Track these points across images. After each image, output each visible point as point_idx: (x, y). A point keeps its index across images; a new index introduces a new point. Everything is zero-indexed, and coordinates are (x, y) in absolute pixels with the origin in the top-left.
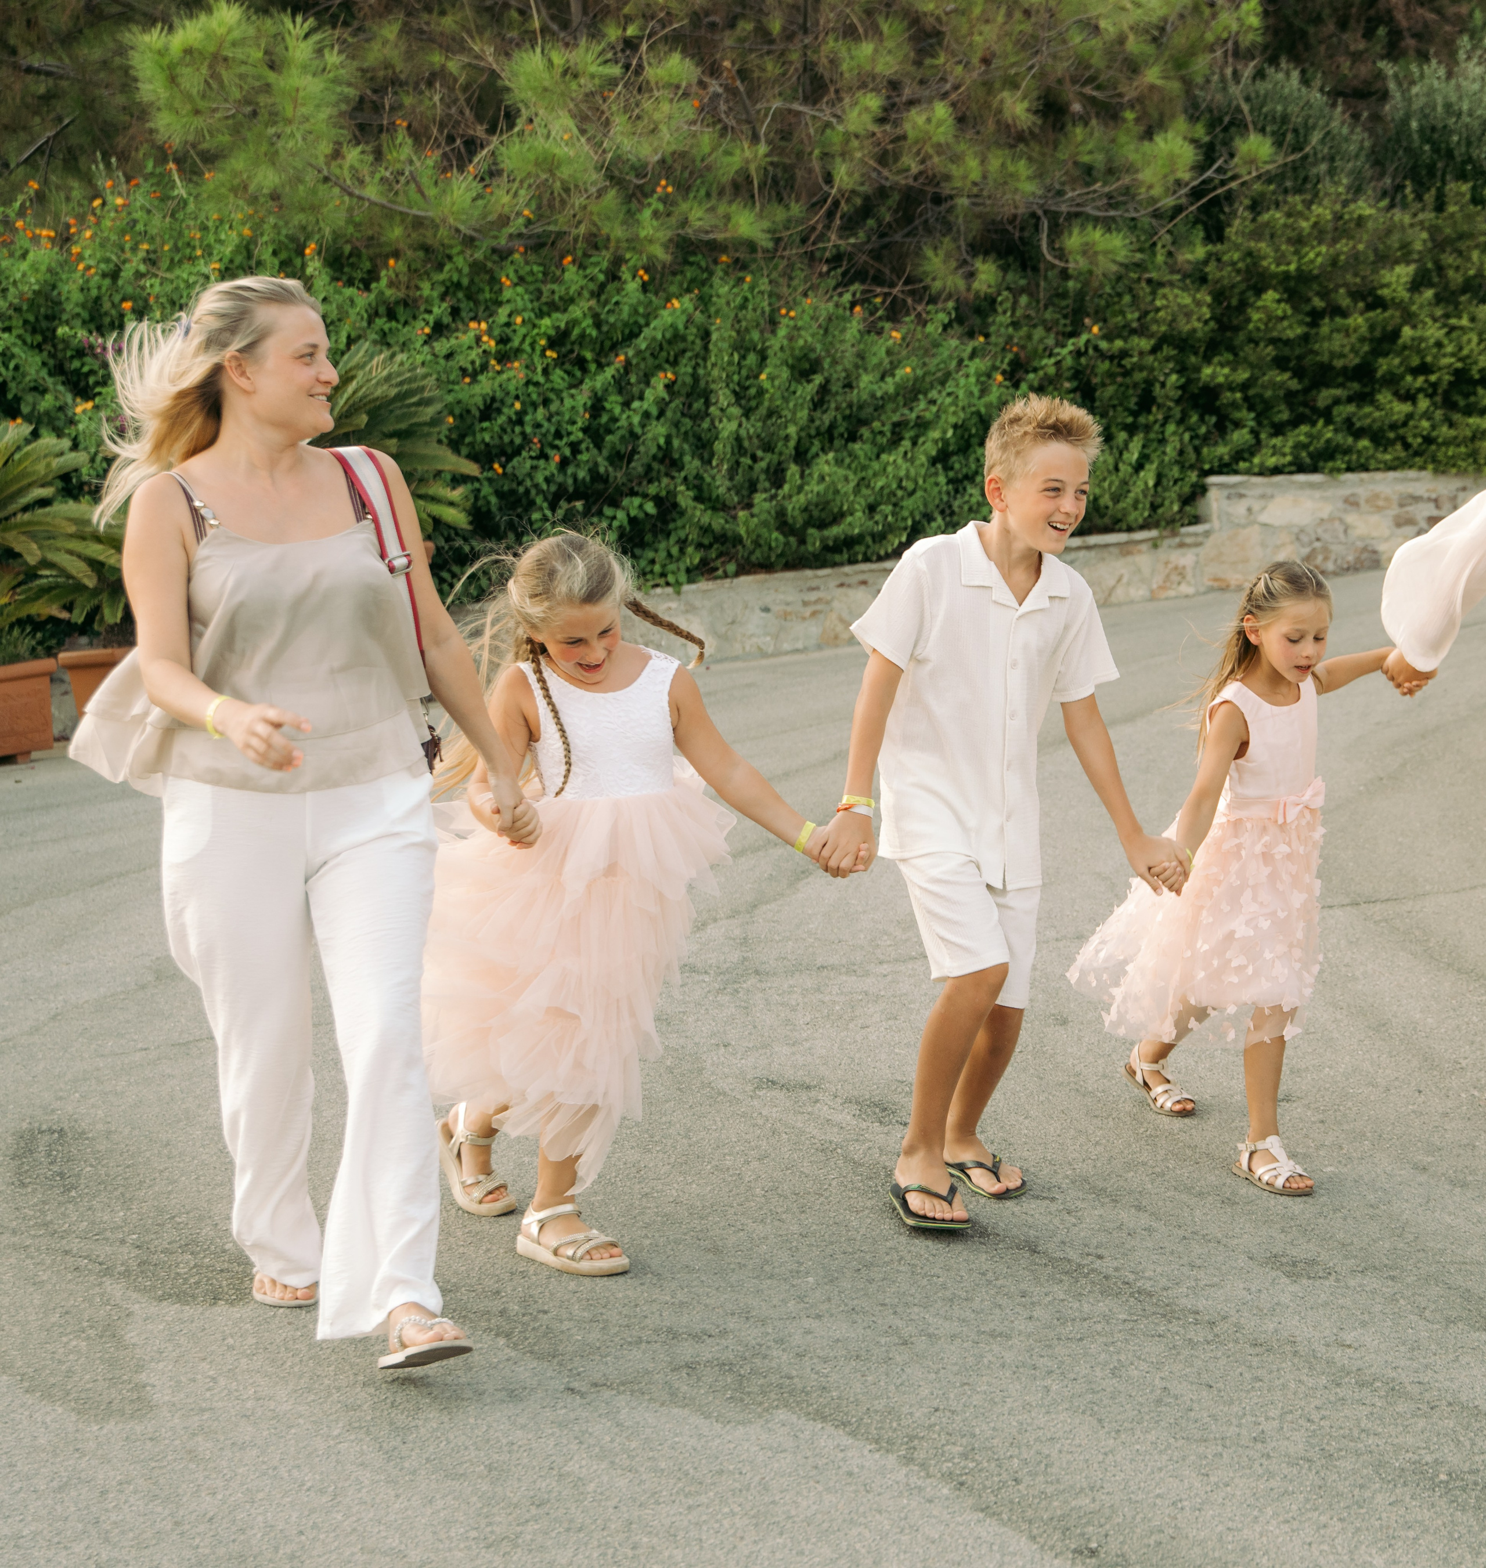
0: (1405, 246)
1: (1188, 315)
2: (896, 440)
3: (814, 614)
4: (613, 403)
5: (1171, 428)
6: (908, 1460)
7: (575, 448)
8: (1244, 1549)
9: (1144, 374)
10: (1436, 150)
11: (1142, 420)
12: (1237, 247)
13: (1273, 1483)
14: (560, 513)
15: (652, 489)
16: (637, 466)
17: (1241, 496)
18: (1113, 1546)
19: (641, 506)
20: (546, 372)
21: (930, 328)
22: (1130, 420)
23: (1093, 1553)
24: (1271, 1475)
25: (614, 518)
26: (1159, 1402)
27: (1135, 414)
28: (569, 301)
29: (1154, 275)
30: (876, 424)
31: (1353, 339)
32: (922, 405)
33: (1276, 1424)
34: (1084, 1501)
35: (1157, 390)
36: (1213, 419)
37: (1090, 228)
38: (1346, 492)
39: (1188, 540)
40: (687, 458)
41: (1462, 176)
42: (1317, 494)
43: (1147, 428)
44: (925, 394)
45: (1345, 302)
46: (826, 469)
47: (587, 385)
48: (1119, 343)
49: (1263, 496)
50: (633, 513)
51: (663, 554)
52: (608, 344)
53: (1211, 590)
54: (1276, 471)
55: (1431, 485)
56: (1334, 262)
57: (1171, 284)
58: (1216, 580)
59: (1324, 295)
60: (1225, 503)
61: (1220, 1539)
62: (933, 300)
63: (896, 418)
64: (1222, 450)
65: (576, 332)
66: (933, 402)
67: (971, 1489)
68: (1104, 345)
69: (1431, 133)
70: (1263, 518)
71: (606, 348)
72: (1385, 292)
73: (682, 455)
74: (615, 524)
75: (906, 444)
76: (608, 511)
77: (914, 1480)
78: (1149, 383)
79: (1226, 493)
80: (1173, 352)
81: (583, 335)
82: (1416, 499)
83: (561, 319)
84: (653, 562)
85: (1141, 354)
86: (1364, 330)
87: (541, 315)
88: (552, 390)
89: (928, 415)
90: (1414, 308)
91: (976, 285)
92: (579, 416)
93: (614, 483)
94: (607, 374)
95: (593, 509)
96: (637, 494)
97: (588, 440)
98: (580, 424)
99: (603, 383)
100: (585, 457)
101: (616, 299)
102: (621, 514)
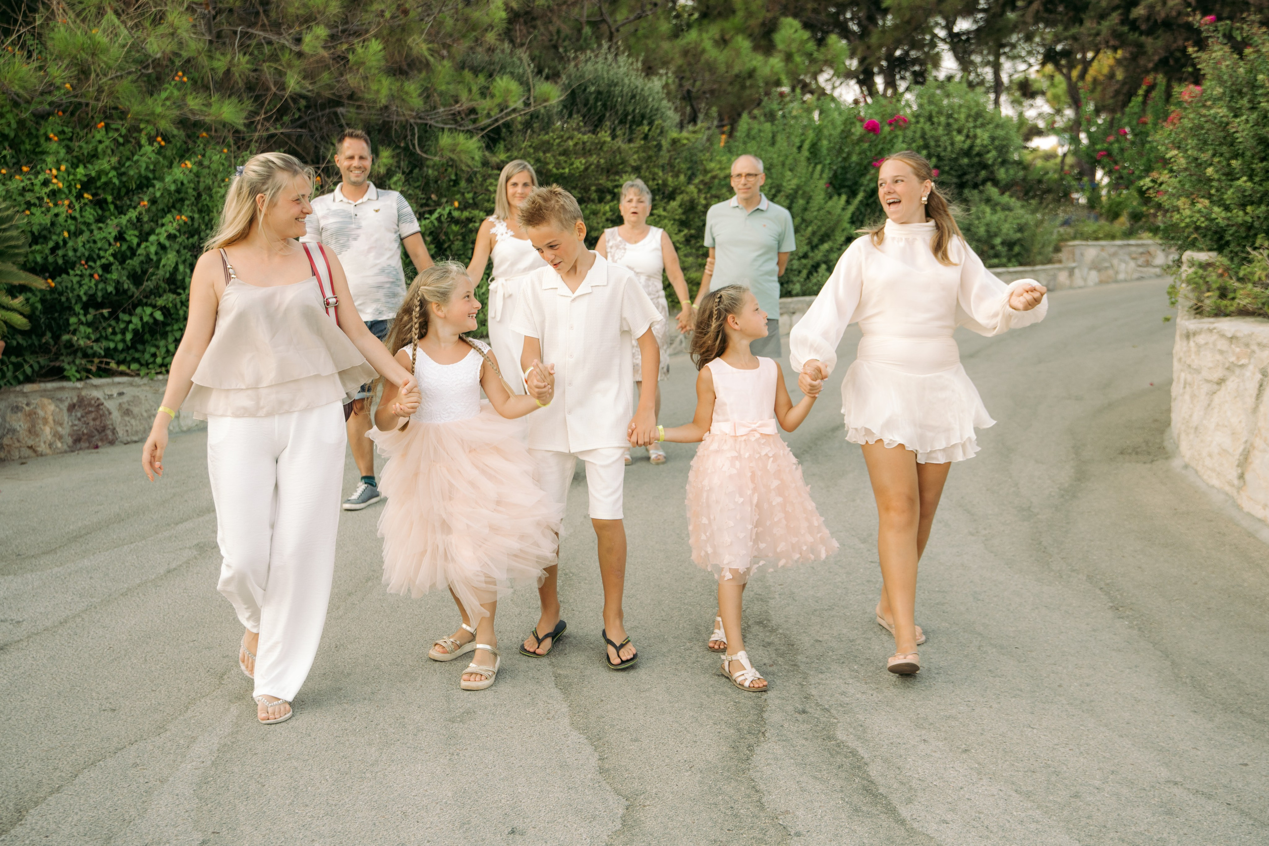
4: (132, 237)
7: (106, 268)
14: (90, 317)
15: (160, 302)
16: (148, 285)
19: (151, 315)
20: (82, 209)
25: (130, 322)
28: (94, 156)
37: (456, 134)
48: (466, 214)
50: (146, 319)
51: (163, 350)
52: (123, 191)
65: (104, 179)
68: (456, 214)
71: (122, 194)
74: (131, 327)
76: (126, 317)
81: (106, 184)
83: (91, 170)
84: (154, 355)
87: (75, 166)
88: (85, 223)
92: (110, 244)
93: (132, 296)
94: (133, 214)
95: (114, 315)
96: (146, 304)
97: (117, 263)
98: (111, 251)
99: (128, 221)
100: (114, 276)
101: (136, 158)
102: (135, 320)
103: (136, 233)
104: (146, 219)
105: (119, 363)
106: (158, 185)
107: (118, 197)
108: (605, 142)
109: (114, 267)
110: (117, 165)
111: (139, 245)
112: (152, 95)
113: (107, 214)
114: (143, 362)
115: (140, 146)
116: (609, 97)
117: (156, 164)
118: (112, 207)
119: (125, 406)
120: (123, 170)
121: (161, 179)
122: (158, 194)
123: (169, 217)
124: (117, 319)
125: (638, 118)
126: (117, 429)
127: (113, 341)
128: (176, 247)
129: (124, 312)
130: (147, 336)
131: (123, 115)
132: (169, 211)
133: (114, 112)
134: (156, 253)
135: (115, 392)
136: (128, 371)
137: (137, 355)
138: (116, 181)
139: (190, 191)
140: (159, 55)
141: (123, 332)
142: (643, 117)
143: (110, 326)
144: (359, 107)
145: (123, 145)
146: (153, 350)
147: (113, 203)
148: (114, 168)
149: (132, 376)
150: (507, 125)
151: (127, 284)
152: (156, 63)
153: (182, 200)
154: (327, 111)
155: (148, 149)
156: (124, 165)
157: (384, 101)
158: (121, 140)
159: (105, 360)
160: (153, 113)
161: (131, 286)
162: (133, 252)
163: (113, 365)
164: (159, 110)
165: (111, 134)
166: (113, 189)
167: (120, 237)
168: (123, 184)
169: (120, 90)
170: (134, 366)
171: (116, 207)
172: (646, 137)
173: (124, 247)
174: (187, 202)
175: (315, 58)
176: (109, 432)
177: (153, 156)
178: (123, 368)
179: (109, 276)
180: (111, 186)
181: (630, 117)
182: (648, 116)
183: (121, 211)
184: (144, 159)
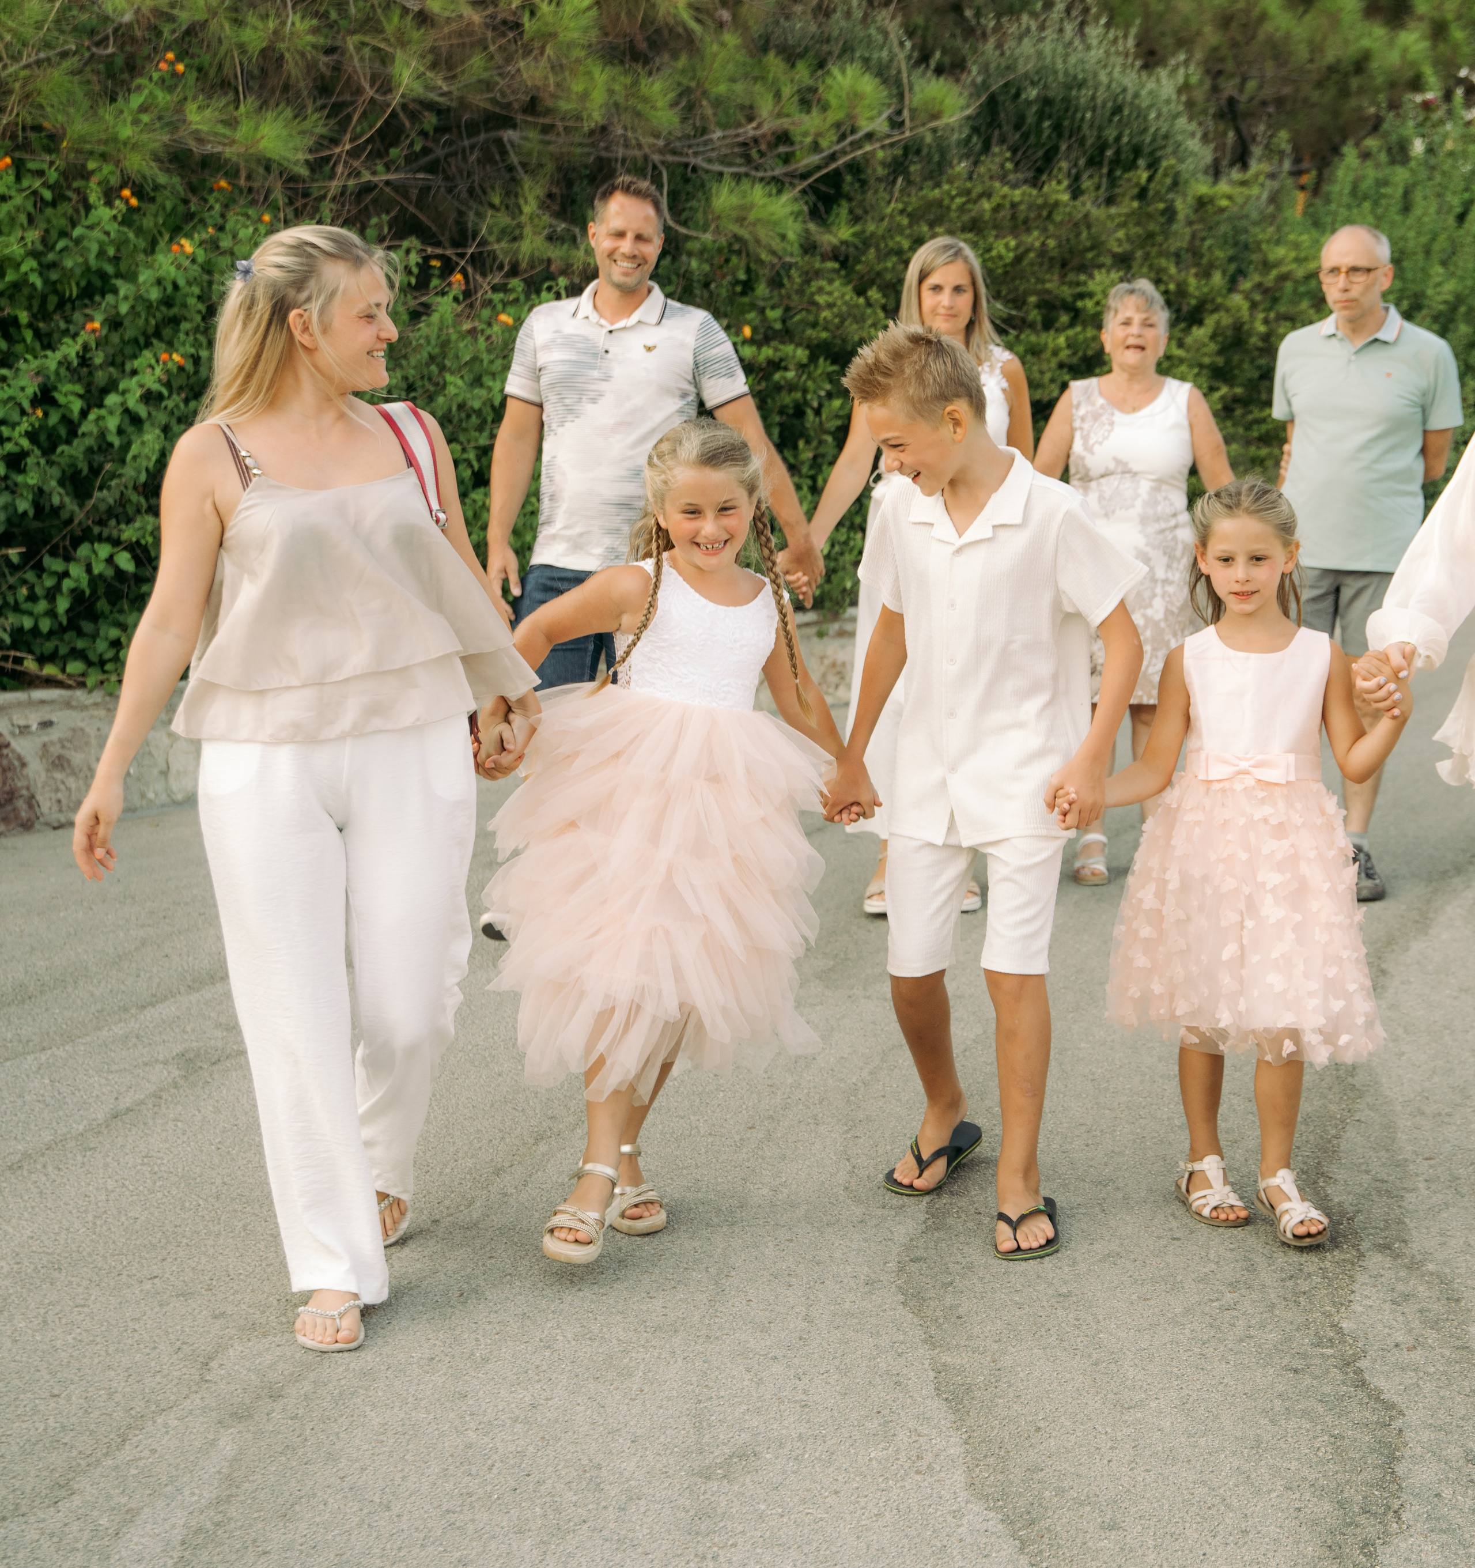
4: (70, 397)
9: (797, 395)
15: (127, 534)
16: (104, 497)
19: (110, 560)
25: (66, 574)
35: (810, 418)
48: (768, 351)
50: (98, 568)
52: (53, 301)
65: (11, 277)
71: (50, 307)
74: (67, 584)
76: (56, 565)
80: (830, 368)
81: (16, 286)
85: (796, 367)
92: (23, 413)
93: (70, 521)
94: (70, 349)
95: (32, 561)
96: (100, 539)
97: (37, 452)
98: (25, 426)
99: (60, 363)
100: (32, 479)
101: (77, 232)
102: (76, 570)
103: (79, 389)
104: (99, 359)
105: (42, 660)
106: (124, 288)
107: (42, 313)
108: (1057, 204)
109: (30, 461)
110: (39, 247)
111: (84, 414)
112: (113, 100)
113: (19, 348)
114: (94, 658)
115: (88, 208)
116: (1067, 110)
117: (120, 244)
118: (28, 335)
119: (55, 750)
120: (51, 257)
121: (131, 277)
122: (124, 309)
123: (147, 355)
124: (40, 569)
125: (1126, 155)
126: (39, 797)
127: (30, 614)
128: (162, 418)
129: (53, 553)
130: (102, 605)
131: (52, 141)
132: (148, 345)
133: (32, 136)
134: (120, 432)
135: (33, 720)
136: (61, 676)
137: (80, 644)
138: (36, 279)
139: (192, 301)
140: (127, 18)
141: (51, 595)
142: (1137, 151)
143: (24, 582)
144: (546, 129)
145: (54, 204)
146: (114, 633)
147: (30, 325)
148: (34, 254)
149: (69, 687)
150: (855, 168)
151: (58, 496)
152: (123, 34)
153: (175, 321)
154: (482, 137)
155: (103, 213)
156: (53, 248)
157: (597, 117)
158: (48, 195)
159: (12, 653)
160: (114, 139)
161: (67, 500)
162: (72, 428)
163: (30, 665)
164: (126, 132)
165: (26, 183)
166: (30, 298)
167: (45, 397)
168: (52, 286)
169: (45, 89)
170: (75, 667)
171: (38, 334)
172: (1142, 194)
173: (54, 419)
174: (185, 326)
175: (454, 26)
176: (21, 804)
177: (113, 228)
178: (50, 670)
179: (20, 479)
180: (26, 291)
181: (1109, 153)
182: (1147, 150)
183: (47, 342)
184: (96, 234)
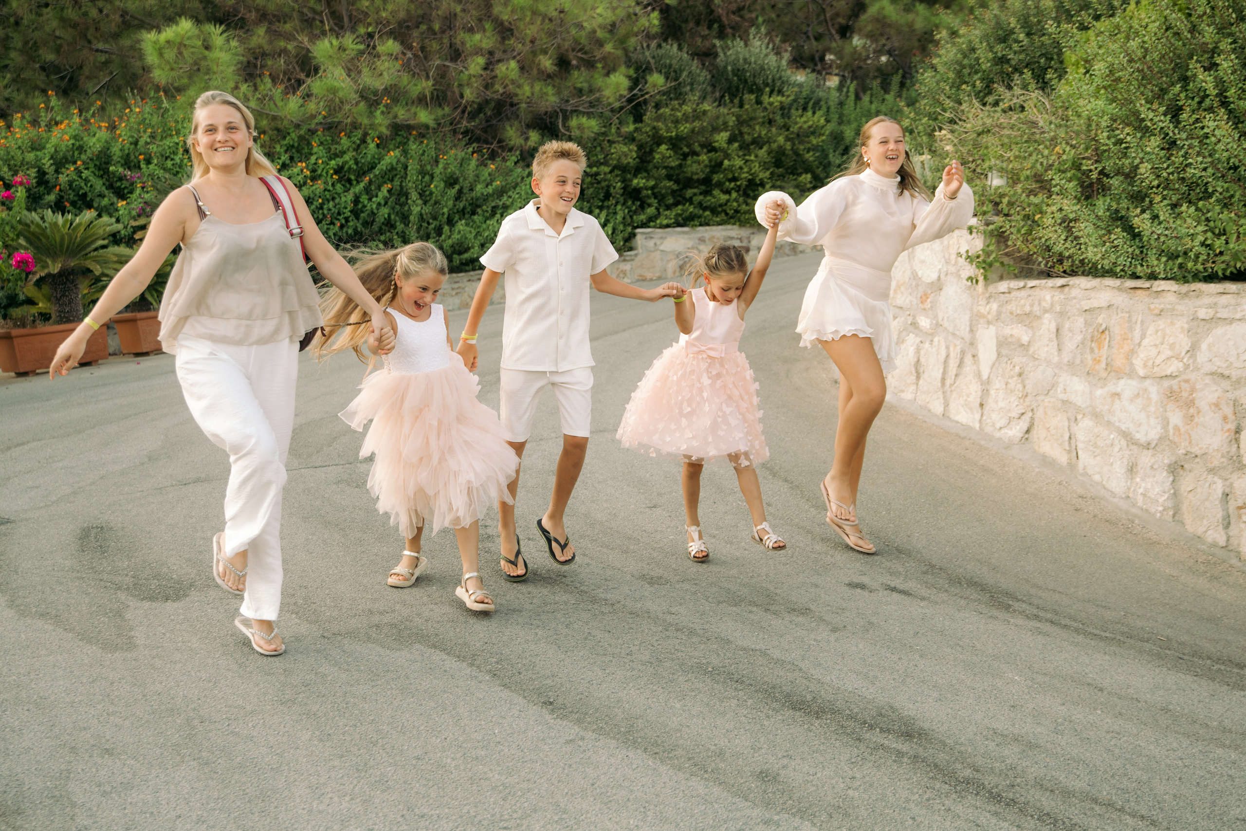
0: (725, 123)
1: (626, 156)
2: (493, 214)
3: (457, 294)
4: (364, 199)
5: (619, 207)
6: (472, 665)
7: (347, 220)
8: (618, 701)
9: (607, 183)
10: (740, 80)
11: (606, 204)
12: (649, 125)
13: (634, 673)
16: (375, 227)
17: (652, 238)
18: (560, 700)
20: (333, 185)
21: (508, 163)
22: (600, 204)
23: (551, 703)
24: (633, 669)
26: (586, 639)
27: (603, 201)
28: (343, 153)
29: (610, 138)
30: (484, 207)
31: (702, 166)
32: (505, 198)
33: (637, 647)
34: (549, 682)
35: (612, 190)
36: (639, 203)
37: (581, 117)
38: (699, 235)
39: (627, 258)
40: (398, 224)
41: (751, 92)
42: (686, 236)
43: (608, 207)
44: (507, 193)
45: (698, 149)
46: (461, 228)
47: (351, 191)
48: (595, 169)
49: (661, 238)
52: (361, 172)
53: (638, 280)
54: (668, 226)
55: (738, 232)
56: (693, 131)
57: (619, 142)
58: (640, 276)
59: (688, 146)
60: (644, 241)
61: (608, 697)
62: (510, 150)
63: (493, 204)
64: (643, 217)
65: (347, 167)
66: (510, 197)
67: (499, 677)
69: (737, 72)
70: (662, 248)
71: (361, 174)
72: (716, 145)
73: (396, 222)
75: (498, 216)
77: (474, 673)
78: (608, 186)
79: (644, 236)
80: (619, 173)
81: (350, 168)
82: (732, 238)
83: (340, 161)
85: (605, 174)
86: (707, 162)
87: (330, 159)
88: (336, 193)
89: (508, 203)
90: (729, 151)
91: (529, 143)
92: (349, 205)
100: (352, 224)
109: (351, 219)
110: (355, 157)
111: (367, 204)
112: (373, 112)
116: (743, 73)
117: (376, 154)
120: (358, 159)
151: (360, 228)
155: (371, 146)
156: (359, 157)
160: (374, 124)
164: (377, 121)
168: (359, 167)
177: (374, 150)
179: (349, 224)
183: (358, 182)
